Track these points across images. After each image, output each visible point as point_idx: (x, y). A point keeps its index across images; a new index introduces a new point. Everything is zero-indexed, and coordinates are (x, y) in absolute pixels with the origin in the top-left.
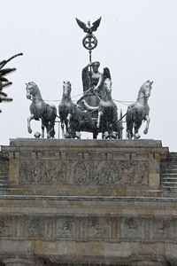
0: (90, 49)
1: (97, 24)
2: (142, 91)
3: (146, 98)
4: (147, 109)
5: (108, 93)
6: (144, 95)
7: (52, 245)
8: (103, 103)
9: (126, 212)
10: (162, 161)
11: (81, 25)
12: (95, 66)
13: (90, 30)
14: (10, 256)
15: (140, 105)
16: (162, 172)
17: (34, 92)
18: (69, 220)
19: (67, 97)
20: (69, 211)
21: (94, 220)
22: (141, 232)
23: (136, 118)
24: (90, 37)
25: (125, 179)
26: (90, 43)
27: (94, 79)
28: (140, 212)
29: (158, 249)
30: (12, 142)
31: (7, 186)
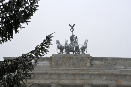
0: (72, 31)
1: (74, 25)
2: (85, 42)
3: (86, 44)
4: (86, 46)
5: (77, 43)
6: (86, 43)
7: (63, 81)
8: (75, 45)
9: (81, 72)
11: (70, 25)
12: (74, 36)
13: (72, 27)
15: (85, 46)
16: (90, 62)
17: (58, 42)
18: (67, 74)
19: (66, 44)
20: (67, 72)
21: (73, 74)
22: (85, 77)
23: (84, 48)
24: (72, 28)
25: (81, 64)
26: (72, 30)
27: (73, 39)
28: (85, 72)
29: (89, 81)
30: (53, 55)
31: (51, 66)
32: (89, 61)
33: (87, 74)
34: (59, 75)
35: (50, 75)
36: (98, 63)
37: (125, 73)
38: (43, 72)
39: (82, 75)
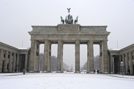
1: (70, 9)
2: (77, 17)
6: (77, 18)
7: (64, 39)
8: (71, 19)
9: (75, 34)
11: (68, 9)
12: (70, 15)
13: (69, 10)
14: (59, 40)
16: (80, 28)
17: (61, 18)
19: (66, 18)
21: (70, 35)
22: (77, 37)
23: (76, 21)
26: (69, 11)
29: (79, 39)
30: (59, 25)
31: (58, 30)
34: (62, 35)
35: (57, 35)
36: (84, 29)
37: (98, 34)
38: (53, 34)
39: (75, 35)
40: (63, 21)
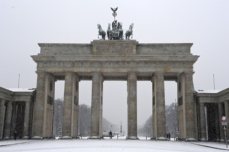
0: (115, 16)
1: (117, 9)
2: (131, 26)
3: (132, 28)
4: (132, 31)
6: (131, 27)
8: (119, 30)
10: (137, 46)
11: (112, 9)
12: (116, 21)
13: (115, 10)
15: (130, 30)
16: (137, 49)
17: (100, 27)
18: (110, 62)
19: (109, 28)
20: (110, 60)
21: (118, 62)
23: (129, 34)
24: (115, 13)
25: (126, 51)
26: (115, 14)
27: (115, 25)
28: (131, 59)
29: (136, 70)
30: (94, 41)
32: (135, 47)
33: (134, 62)
34: (101, 63)
36: (145, 50)
38: (83, 59)
39: (128, 62)
40: (102, 34)
